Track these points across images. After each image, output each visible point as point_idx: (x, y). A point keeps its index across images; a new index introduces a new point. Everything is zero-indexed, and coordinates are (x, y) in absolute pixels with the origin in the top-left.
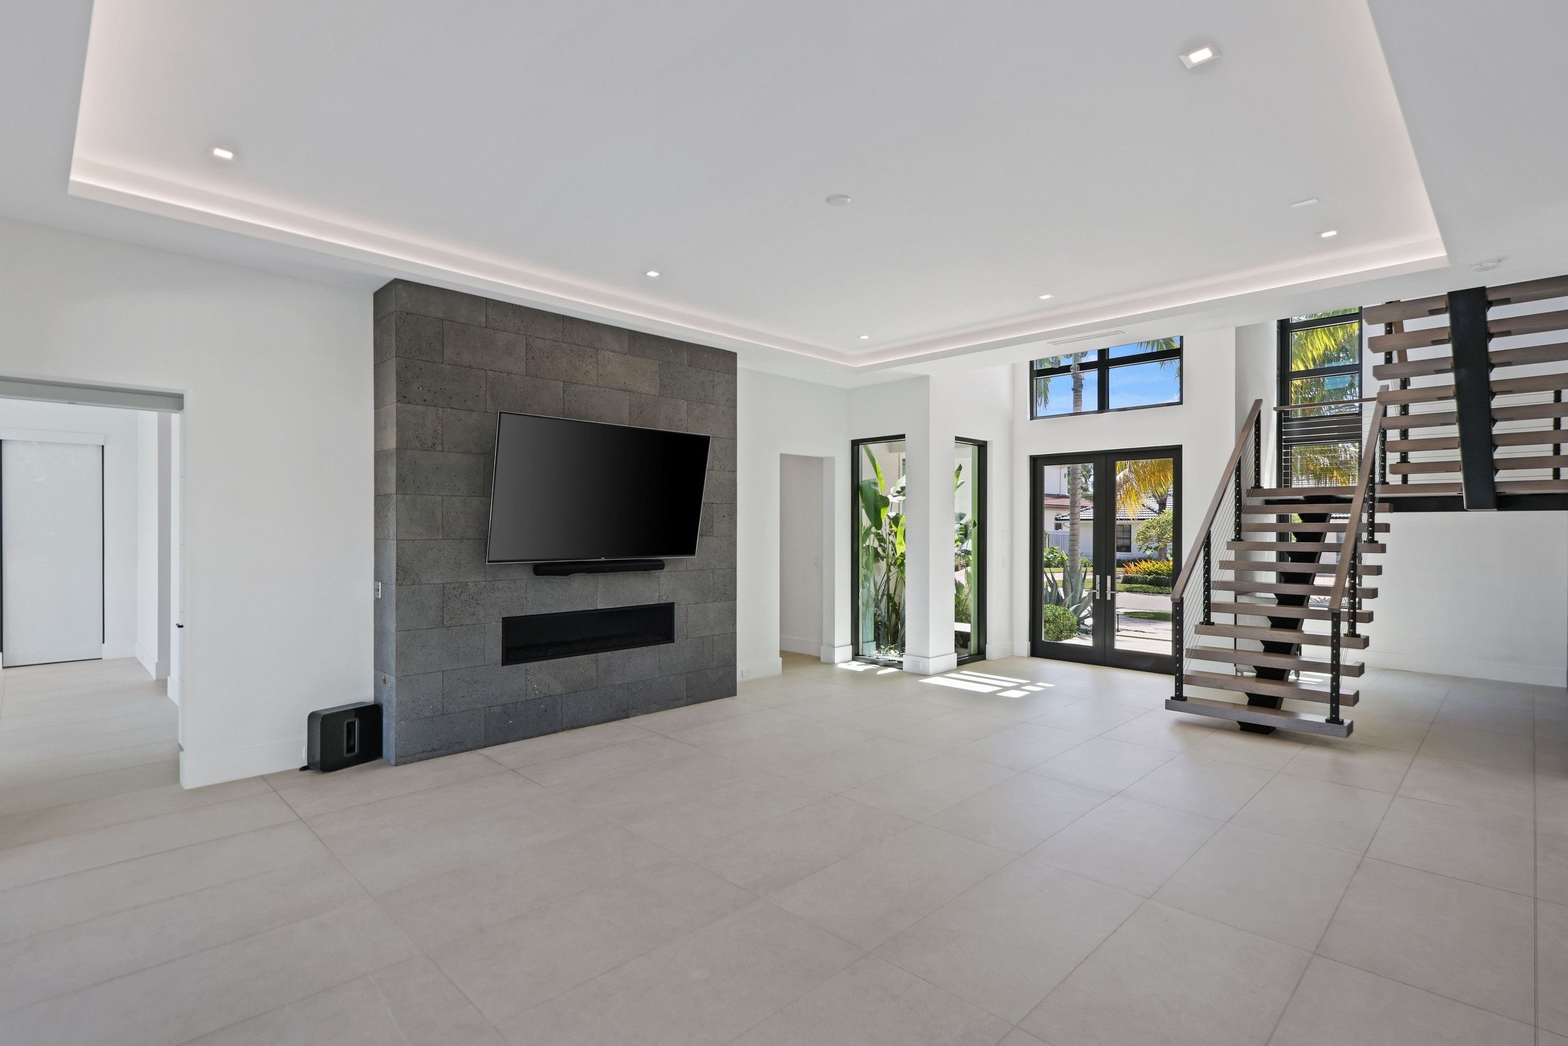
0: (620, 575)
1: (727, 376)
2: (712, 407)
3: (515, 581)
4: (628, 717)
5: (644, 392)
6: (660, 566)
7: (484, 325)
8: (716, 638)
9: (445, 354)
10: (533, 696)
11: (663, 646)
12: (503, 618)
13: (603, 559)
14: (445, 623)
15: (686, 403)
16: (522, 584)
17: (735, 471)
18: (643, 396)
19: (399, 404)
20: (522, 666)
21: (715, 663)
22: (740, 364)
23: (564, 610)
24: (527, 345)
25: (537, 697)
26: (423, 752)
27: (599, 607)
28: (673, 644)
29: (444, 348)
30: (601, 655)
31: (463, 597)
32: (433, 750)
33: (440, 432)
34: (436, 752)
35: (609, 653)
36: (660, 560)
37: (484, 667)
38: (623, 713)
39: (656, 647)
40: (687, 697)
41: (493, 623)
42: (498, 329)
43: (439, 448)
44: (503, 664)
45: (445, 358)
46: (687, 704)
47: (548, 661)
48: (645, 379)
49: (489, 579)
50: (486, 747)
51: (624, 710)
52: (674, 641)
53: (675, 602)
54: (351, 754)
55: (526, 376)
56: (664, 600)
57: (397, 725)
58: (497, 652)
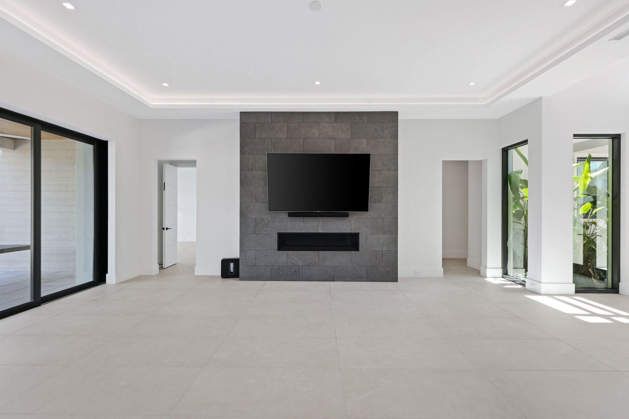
0: (330, 219)
1: (391, 124)
2: (382, 140)
3: (283, 219)
4: (334, 281)
5: (342, 138)
6: (347, 215)
7: (271, 122)
8: (384, 252)
9: (256, 135)
10: (290, 264)
11: (353, 252)
12: (278, 233)
13: (318, 211)
14: (256, 232)
15: (366, 140)
16: (286, 220)
17: (397, 170)
18: (342, 140)
19: (241, 155)
20: (286, 252)
21: (384, 264)
22: (400, 117)
23: (303, 232)
24: (287, 127)
25: (292, 265)
26: (249, 278)
27: (320, 232)
28: (358, 252)
29: (256, 133)
30: (320, 252)
31: (263, 224)
32: (252, 278)
33: (254, 164)
34: (253, 279)
35: (325, 252)
36: (348, 213)
37: (270, 250)
38: (332, 279)
39: (349, 252)
40: (367, 278)
41: (274, 234)
42: (276, 123)
43: (254, 169)
44: (278, 250)
45: (256, 137)
46: (366, 281)
47: (296, 251)
48: (343, 132)
49: (272, 217)
50: (271, 281)
51: (332, 278)
52: (359, 251)
53: (359, 233)
54: (231, 274)
55: (287, 139)
56: (353, 231)
57: (241, 267)
58: (275, 245)
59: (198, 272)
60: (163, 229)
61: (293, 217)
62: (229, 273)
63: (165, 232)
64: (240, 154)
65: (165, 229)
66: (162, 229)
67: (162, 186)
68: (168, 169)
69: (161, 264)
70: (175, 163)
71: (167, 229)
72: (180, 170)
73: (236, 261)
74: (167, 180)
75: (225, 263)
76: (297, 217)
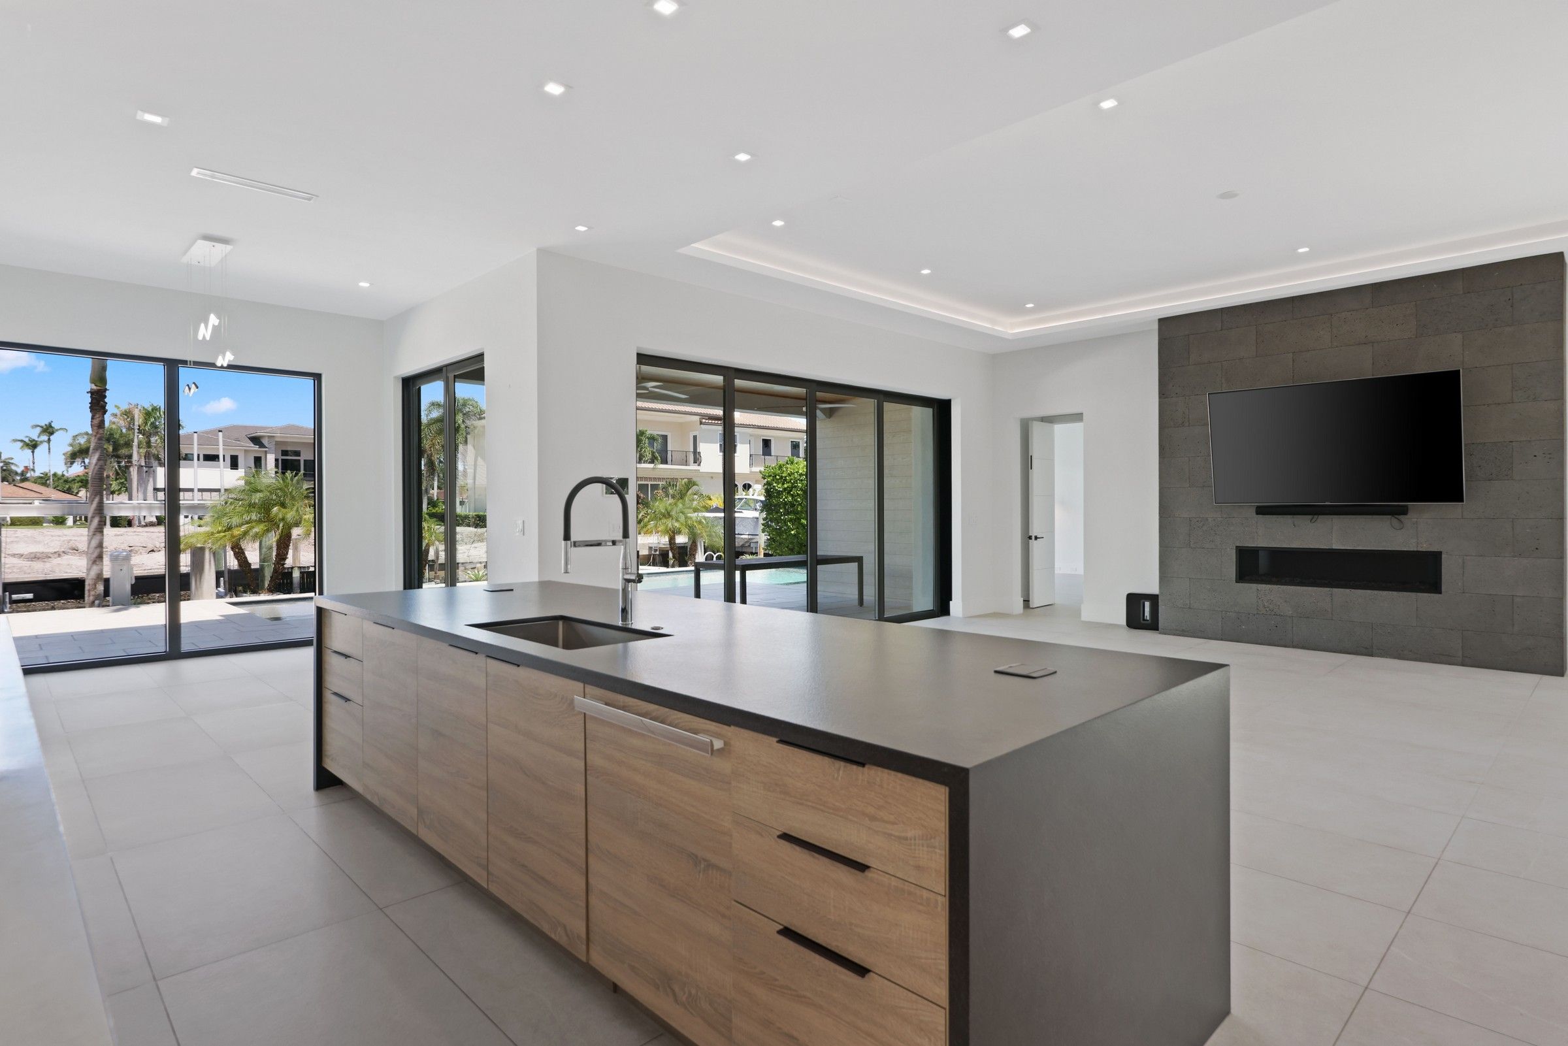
1: (1540, 287)
2: (1509, 330)
3: (1244, 518)
4: (1371, 655)
5: (1392, 338)
6: (1404, 511)
7: (1220, 329)
9: (1191, 358)
10: (1264, 612)
11: (1425, 596)
12: (1238, 547)
13: (1328, 503)
14: (1192, 545)
15: (1460, 336)
16: (1253, 522)
18: (1391, 343)
19: (1161, 400)
20: (1254, 586)
21: (1516, 628)
23: (1294, 546)
24: (1257, 332)
25: (1268, 613)
26: (1177, 630)
27: (1334, 547)
28: (1439, 595)
29: (1190, 354)
30: (1339, 591)
31: (1205, 528)
33: (1187, 413)
34: (1185, 633)
35: (1348, 590)
36: (1407, 506)
39: (1413, 595)
40: (1463, 657)
41: (1229, 550)
42: (1232, 329)
43: (1187, 424)
44: (1237, 581)
45: (1191, 361)
46: (1463, 665)
47: (1278, 586)
48: (1395, 325)
49: (1225, 516)
50: (1222, 640)
51: (1366, 648)
52: (1440, 593)
53: (1441, 552)
54: (1146, 622)
55: (1257, 357)
56: (1424, 547)
57: (1162, 609)
58: (1231, 571)
59: (1085, 616)
60: (1030, 538)
61: (1271, 516)
62: (1142, 619)
63: (1033, 542)
64: (1160, 398)
65: (1033, 538)
66: (1028, 538)
67: (1027, 463)
68: (1037, 429)
69: (1026, 602)
70: (1049, 420)
71: (1036, 538)
72: (1059, 429)
73: (1153, 599)
74: (1036, 451)
75: (1134, 601)
76: (1280, 516)
